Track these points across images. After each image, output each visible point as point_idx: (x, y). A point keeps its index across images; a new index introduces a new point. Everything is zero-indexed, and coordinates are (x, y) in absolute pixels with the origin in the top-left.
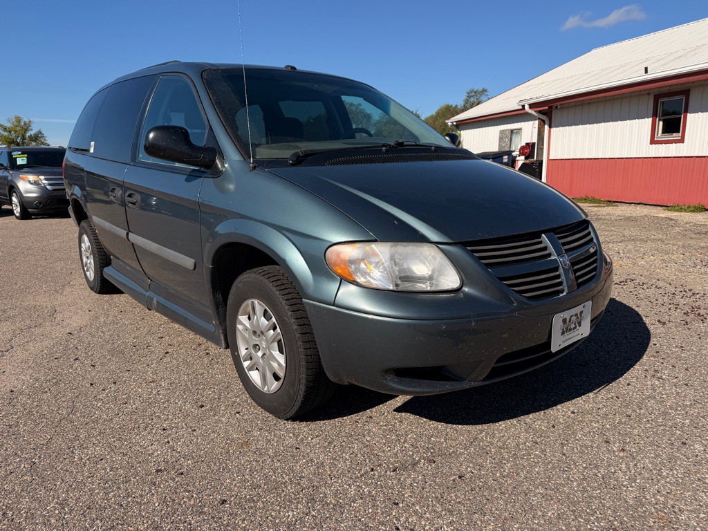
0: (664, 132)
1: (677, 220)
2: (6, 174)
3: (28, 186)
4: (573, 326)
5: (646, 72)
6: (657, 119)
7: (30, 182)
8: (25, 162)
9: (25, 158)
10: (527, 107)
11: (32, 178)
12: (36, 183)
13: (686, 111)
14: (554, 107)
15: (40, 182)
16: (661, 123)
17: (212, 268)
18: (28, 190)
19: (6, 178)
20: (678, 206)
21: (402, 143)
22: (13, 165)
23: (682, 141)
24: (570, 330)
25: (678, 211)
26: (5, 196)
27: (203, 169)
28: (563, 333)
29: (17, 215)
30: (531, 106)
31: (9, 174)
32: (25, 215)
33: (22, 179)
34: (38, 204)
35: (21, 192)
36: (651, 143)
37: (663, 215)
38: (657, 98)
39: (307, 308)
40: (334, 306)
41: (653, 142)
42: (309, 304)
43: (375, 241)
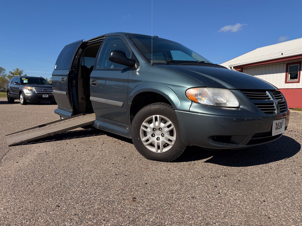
0: (290, 79)
1: (298, 113)
2: (19, 86)
3: (28, 91)
4: (279, 127)
5: (282, 54)
6: (288, 73)
7: (28, 89)
8: (27, 82)
9: (27, 81)
10: (232, 68)
11: (29, 88)
12: (31, 90)
13: (300, 70)
14: (244, 68)
15: (33, 90)
16: (289, 75)
17: (131, 104)
18: (28, 93)
19: (18, 88)
20: (298, 109)
21: (204, 62)
22: (22, 83)
23: (299, 82)
24: (278, 129)
25: (298, 110)
26: (17, 95)
27: (129, 67)
28: (276, 129)
29: (22, 103)
30: (234, 67)
31: (20, 87)
32: (25, 103)
33: (26, 88)
34: (31, 99)
35: (24, 94)
36: (285, 83)
37: (292, 112)
38: (287, 65)
39: (177, 114)
40: (189, 111)
41: (286, 82)
42: (178, 112)
43: (206, 87)
